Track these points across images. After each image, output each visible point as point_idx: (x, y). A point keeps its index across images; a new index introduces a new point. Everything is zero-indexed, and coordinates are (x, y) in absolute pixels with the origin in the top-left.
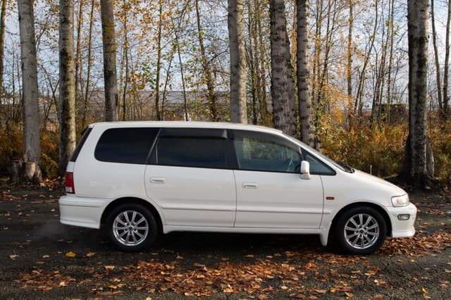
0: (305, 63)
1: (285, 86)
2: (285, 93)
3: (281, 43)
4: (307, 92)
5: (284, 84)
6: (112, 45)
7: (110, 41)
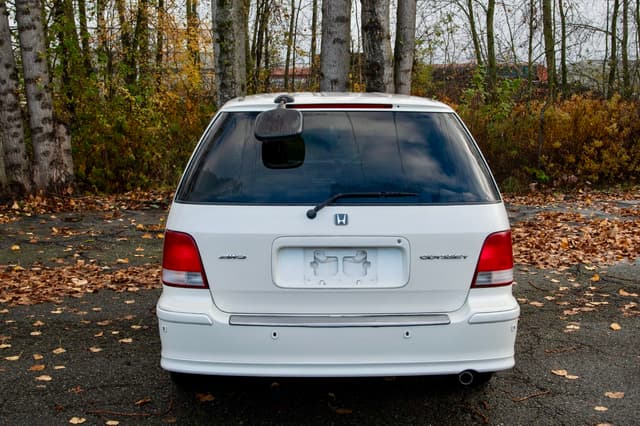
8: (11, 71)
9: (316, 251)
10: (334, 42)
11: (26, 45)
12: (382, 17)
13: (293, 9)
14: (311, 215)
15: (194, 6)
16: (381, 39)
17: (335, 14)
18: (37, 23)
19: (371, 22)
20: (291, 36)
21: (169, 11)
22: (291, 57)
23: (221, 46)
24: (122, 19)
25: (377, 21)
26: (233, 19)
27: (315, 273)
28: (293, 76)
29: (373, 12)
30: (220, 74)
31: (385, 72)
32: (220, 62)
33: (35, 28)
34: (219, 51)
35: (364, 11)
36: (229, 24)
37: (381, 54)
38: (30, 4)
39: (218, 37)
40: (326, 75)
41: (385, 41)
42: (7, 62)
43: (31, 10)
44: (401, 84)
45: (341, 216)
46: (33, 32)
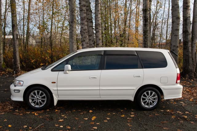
0: (98, 21)
1: (86, 31)
2: (86, 34)
3: (84, 12)
4: (99, 33)
5: (85, 30)
6: (14, 13)
7: (14, 12)
8: (93, 42)
10: (175, 36)
11: (97, 36)
12: (188, 29)
13: (162, 28)
15: (137, 28)
16: (188, 35)
17: (175, 28)
18: (100, 31)
19: (185, 30)
20: (161, 35)
21: (131, 29)
22: (161, 40)
23: (145, 37)
24: (120, 31)
25: (187, 30)
28: (161, 45)
29: (186, 28)
30: (144, 44)
31: (189, 44)
32: (144, 41)
34: (144, 38)
35: (183, 27)
36: (147, 31)
37: (188, 39)
38: (99, 26)
39: (144, 34)
40: (172, 44)
41: (189, 36)
44: (193, 47)
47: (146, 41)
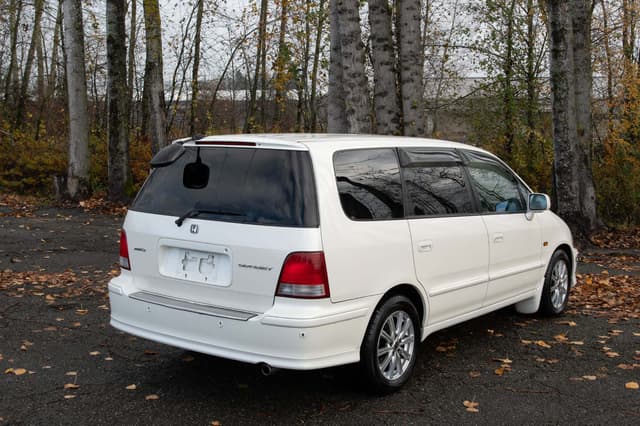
2: (358, 88)
3: (349, 16)
6: (153, 29)
7: (152, 23)
8: (392, 116)
9: (187, 253)
11: (405, 96)
14: (179, 223)
18: (415, 77)
26: (567, 69)
27: (184, 268)
33: (413, 81)
38: (411, 62)
42: (390, 109)
43: (411, 67)
45: (194, 226)
46: (411, 84)
47: (560, 112)
